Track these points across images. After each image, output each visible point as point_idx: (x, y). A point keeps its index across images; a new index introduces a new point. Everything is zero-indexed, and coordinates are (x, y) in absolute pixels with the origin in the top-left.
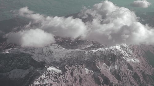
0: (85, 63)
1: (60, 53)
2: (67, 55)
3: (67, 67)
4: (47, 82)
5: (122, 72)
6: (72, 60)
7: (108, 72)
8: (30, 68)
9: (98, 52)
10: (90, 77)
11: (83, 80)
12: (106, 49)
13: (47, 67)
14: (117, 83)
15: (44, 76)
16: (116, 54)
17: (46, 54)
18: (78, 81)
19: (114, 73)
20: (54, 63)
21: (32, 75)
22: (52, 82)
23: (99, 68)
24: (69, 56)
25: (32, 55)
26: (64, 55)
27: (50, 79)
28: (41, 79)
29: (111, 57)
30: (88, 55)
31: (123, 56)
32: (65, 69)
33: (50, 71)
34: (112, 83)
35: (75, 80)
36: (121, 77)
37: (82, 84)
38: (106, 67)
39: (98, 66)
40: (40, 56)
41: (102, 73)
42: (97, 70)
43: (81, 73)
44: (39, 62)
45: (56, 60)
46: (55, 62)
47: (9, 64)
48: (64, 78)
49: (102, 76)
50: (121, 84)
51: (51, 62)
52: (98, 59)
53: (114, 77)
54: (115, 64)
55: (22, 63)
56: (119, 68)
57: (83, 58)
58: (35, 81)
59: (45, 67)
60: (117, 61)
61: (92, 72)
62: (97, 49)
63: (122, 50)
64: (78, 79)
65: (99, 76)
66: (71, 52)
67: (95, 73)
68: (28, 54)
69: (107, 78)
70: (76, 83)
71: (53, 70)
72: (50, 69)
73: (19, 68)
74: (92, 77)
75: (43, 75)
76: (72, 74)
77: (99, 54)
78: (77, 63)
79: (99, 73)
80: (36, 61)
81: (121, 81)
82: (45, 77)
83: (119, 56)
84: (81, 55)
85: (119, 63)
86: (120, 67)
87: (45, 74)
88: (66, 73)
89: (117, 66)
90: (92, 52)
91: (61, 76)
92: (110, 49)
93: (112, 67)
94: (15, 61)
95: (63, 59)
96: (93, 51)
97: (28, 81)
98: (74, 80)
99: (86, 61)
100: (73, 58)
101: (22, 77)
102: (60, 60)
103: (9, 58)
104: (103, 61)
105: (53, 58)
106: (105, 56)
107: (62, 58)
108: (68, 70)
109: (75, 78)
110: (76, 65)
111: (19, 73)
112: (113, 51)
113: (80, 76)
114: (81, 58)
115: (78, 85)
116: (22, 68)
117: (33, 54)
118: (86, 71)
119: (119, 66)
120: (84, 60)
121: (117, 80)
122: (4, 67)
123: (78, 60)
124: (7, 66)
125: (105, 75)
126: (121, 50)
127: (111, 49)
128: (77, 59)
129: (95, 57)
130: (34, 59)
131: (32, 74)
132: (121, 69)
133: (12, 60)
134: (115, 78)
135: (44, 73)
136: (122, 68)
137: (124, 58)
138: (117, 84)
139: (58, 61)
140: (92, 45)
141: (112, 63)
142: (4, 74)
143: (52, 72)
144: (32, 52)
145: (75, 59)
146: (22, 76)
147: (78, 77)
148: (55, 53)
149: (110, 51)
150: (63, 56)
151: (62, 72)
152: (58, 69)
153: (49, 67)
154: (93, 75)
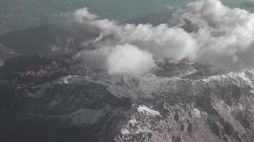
0: (194, 100)
1: (150, 83)
2: (163, 87)
3: (167, 106)
4: (142, 131)
5: (251, 114)
6: (172, 95)
7: (229, 115)
8: (105, 107)
9: (210, 82)
10: (204, 122)
11: (193, 128)
12: (224, 76)
13: (135, 106)
14: (244, 132)
15: (135, 121)
16: (240, 86)
17: (130, 86)
18: (186, 130)
19: (239, 116)
20: (143, 99)
21: (110, 120)
22: (149, 131)
23: (215, 108)
24: (166, 89)
25: (107, 87)
26: (158, 86)
27: (144, 125)
28: (130, 125)
29: (232, 90)
30: (197, 88)
31: (251, 89)
32: (164, 109)
33: (142, 113)
34: (237, 132)
35: (182, 128)
36: (251, 123)
37: (192, 135)
38: (226, 106)
39: (214, 105)
40: (120, 88)
41: (221, 116)
42: (213, 112)
43: (190, 116)
44: (120, 97)
45: (145, 94)
46: (145, 99)
47: (70, 100)
48: (165, 124)
49: (222, 121)
50: (250, 134)
51: (139, 99)
52: (213, 93)
53: (238, 122)
54: (238, 102)
55: (92, 100)
56: (245, 108)
57: (189, 91)
58: (123, 129)
59: (133, 105)
60: (243, 97)
61: (206, 114)
62: (209, 77)
63: (248, 79)
64: (186, 126)
65: (216, 122)
66: (169, 82)
67: (209, 117)
68: (102, 85)
69: (230, 124)
70: (184, 132)
71: (146, 111)
72: (142, 109)
73: (86, 107)
74: (206, 123)
75: (133, 119)
76: (176, 117)
77: (213, 86)
78: (181, 100)
79: (217, 117)
80: (114, 96)
81: (250, 129)
82: (136, 123)
83: (245, 89)
84: (185, 87)
85: (246, 101)
86: (247, 107)
87: (135, 117)
88: (168, 117)
89: (243, 105)
90: (203, 82)
91: (161, 121)
92: (230, 78)
93: (235, 107)
94: (81, 96)
95: (158, 94)
96: (204, 80)
97: (104, 128)
98: (179, 128)
99: (195, 97)
100: (172, 92)
101: (93, 122)
102: (153, 95)
103: (70, 91)
104: (221, 97)
105: (140, 91)
106: (224, 90)
107: (155, 91)
108: (171, 111)
109: (182, 124)
110: (181, 104)
111: (87, 115)
112: (235, 81)
113: (188, 122)
114: (186, 92)
115: (186, 135)
116: (92, 108)
117: (108, 85)
118: (197, 113)
119: (246, 105)
120: (192, 95)
121: (243, 128)
122: (62, 105)
123: (182, 95)
124: (66, 105)
125: (225, 120)
126: (246, 79)
127: (231, 76)
128: (180, 94)
129: (207, 90)
130: (112, 93)
131: (109, 117)
132: (249, 110)
133: (74, 95)
134: (240, 124)
135: (134, 115)
136: (250, 108)
137: (252, 91)
138: (244, 134)
139: (149, 96)
140: (196, 70)
141: (235, 101)
142: (62, 117)
143: (145, 113)
144: (107, 82)
145: (177, 94)
146: (92, 119)
147: (186, 123)
148: (143, 83)
149: (229, 80)
150: (155, 88)
151: (161, 114)
152: (152, 109)
153: (138, 106)
154: (208, 120)
